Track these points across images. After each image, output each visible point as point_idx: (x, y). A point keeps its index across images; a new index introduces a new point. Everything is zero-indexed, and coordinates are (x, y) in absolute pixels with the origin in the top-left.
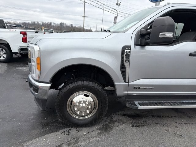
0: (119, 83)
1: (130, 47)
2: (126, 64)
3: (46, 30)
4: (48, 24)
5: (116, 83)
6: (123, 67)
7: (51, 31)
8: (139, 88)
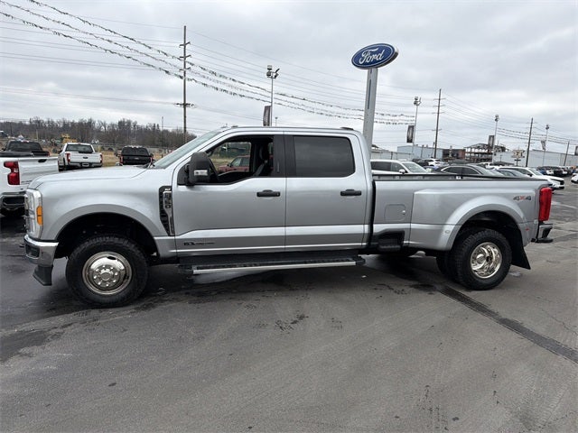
0: (161, 238)
1: (171, 187)
2: (168, 211)
3: (70, 148)
4: (81, 124)
5: (156, 238)
6: (163, 215)
7: (87, 149)
8: (193, 244)
